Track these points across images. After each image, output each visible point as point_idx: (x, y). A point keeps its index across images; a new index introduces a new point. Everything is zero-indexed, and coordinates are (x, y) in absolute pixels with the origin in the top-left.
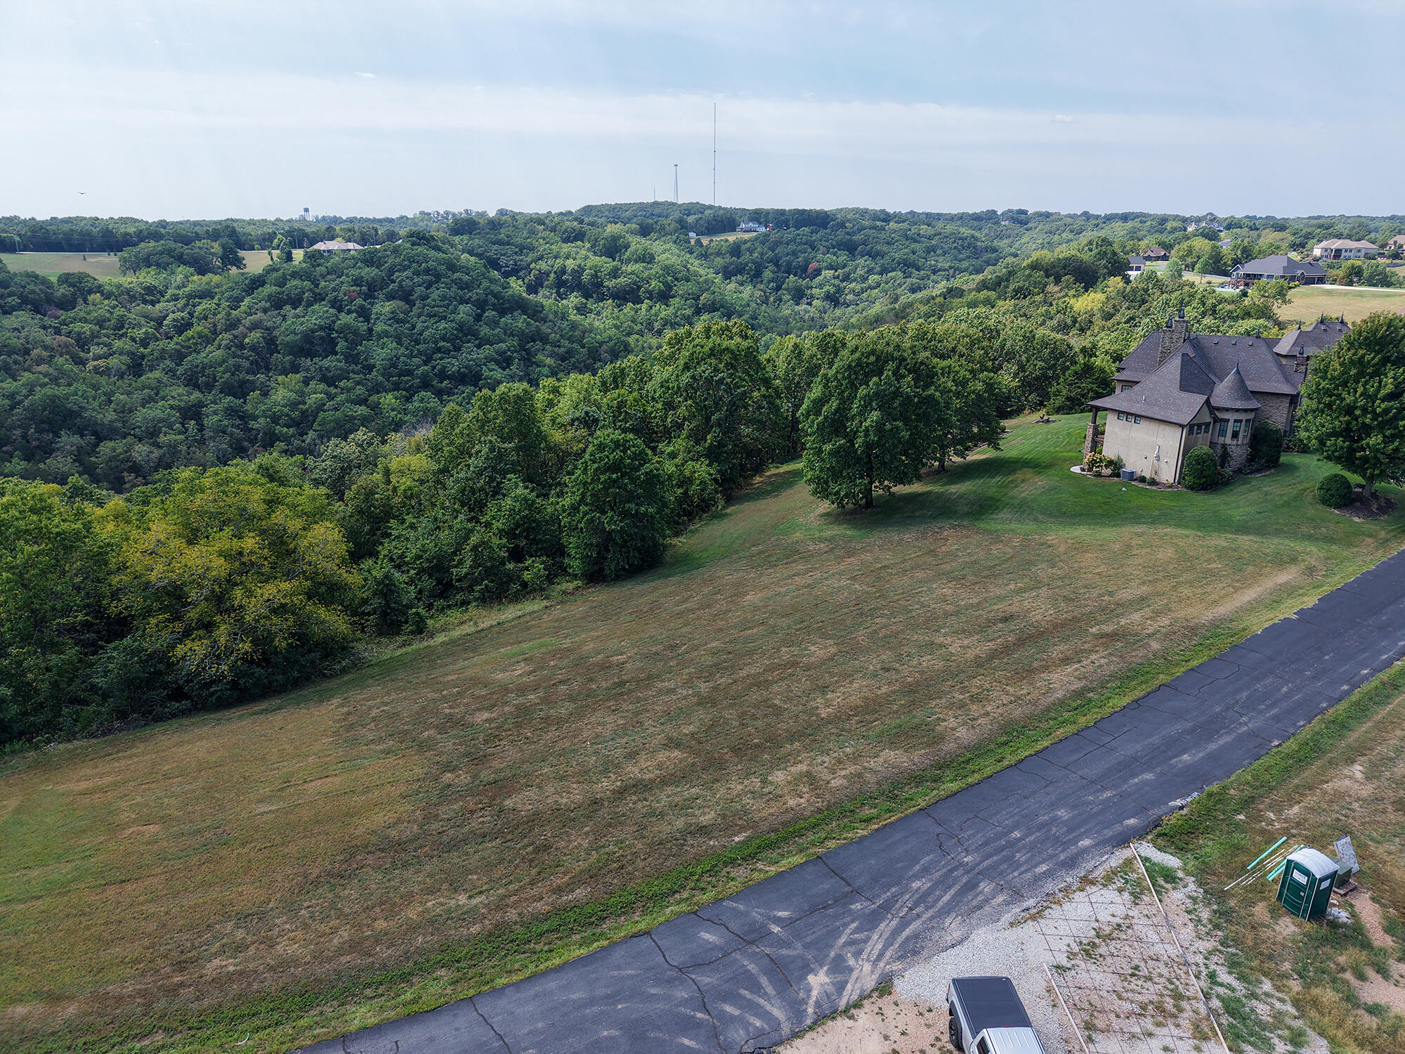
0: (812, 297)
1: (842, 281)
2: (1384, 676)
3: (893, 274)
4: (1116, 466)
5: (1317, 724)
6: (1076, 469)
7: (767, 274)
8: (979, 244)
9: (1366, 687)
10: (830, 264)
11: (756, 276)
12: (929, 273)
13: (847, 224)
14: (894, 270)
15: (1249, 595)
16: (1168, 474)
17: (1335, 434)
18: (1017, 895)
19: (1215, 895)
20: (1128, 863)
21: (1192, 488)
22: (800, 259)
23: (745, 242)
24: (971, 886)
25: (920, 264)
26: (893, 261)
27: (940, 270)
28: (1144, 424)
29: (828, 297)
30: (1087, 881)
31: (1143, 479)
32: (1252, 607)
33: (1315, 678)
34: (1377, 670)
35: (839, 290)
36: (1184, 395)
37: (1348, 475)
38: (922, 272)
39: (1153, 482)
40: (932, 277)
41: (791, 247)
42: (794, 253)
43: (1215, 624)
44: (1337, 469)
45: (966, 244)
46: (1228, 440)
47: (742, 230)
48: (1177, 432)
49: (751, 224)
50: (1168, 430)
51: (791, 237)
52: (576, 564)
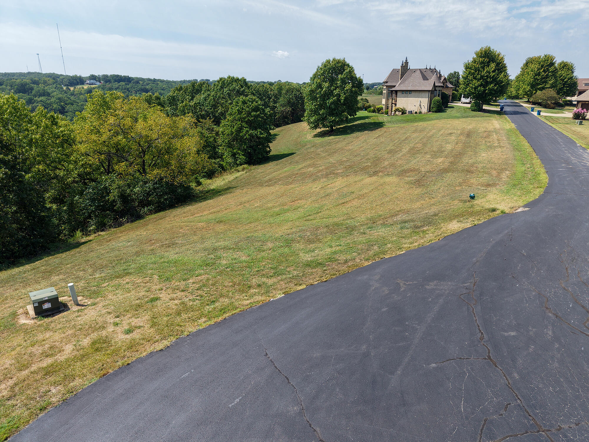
16: (425, 110)
21: (435, 112)
23: (93, 89)
28: (413, 94)
31: (415, 113)
39: (420, 113)
47: (88, 84)
48: (427, 94)
49: (92, 81)
50: (423, 94)
51: (117, 86)
52: (242, 157)
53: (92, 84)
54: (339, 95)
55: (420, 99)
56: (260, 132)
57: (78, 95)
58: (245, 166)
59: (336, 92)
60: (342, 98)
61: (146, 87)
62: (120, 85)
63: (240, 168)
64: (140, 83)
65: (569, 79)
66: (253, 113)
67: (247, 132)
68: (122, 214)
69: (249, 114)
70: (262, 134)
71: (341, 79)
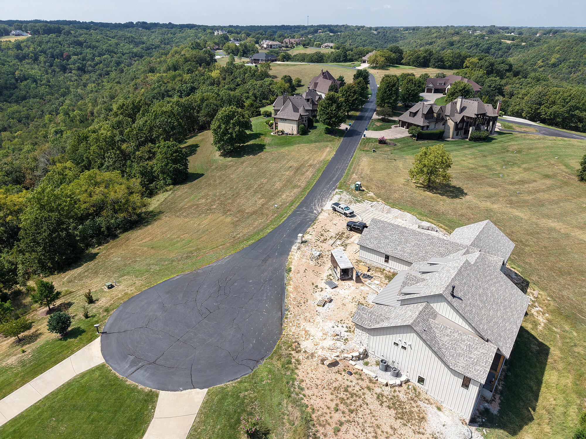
0: (71, 69)
1: (83, 60)
2: (351, 162)
3: (105, 56)
4: (283, 132)
5: (346, 171)
6: (272, 134)
7: (42, 58)
8: (136, 40)
9: (349, 164)
10: (74, 53)
11: (36, 59)
12: (121, 55)
13: (72, 32)
14: (104, 54)
15: (325, 154)
16: (295, 132)
17: (327, 119)
18: (328, 199)
19: (348, 192)
20: (336, 192)
21: (301, 135)
22: (57, 51)
23: (22, 42)
24: (322, 199)
25: (116, 51)
26: (103, 50)
27: (125, 54)
28: (287, 121)
29: (79, 69)
30: (334, 195)
31: (290, 134)
32: (326, 156)
33: (342, 164)
34: (349, 161)
35: (84, 65)
36: (295, 113)
37: (328, 127)
38: (118, 55)
39: (293, 135)
40: (123, 57)
41: (50, 45)
42: (52, 48)
43: (323, 160)
44: (326, 126)
45: (130, 40)
46: (304, 122)
47: (13, 34)
48: (296, 122)
49: (18, 31)
50: (294, 122)
51: (47, 39)
52: (169, 181)
53: (19, 35)
54: (231, 134)
55: (292, 125)
56: (180, 166)
57: (6, 51)
58: (171, 186)
59: (230, 131)
60: (234, 135)
61: (79, 39)
62: (51, 38)
63: (168, 188)
64: (71, 34)
65: (412, 91)
66: (174, 155)
67: (171, 166)
68: (108, 236)
69: (172, 155)
70: (181, 167)
71: (233, 123)
